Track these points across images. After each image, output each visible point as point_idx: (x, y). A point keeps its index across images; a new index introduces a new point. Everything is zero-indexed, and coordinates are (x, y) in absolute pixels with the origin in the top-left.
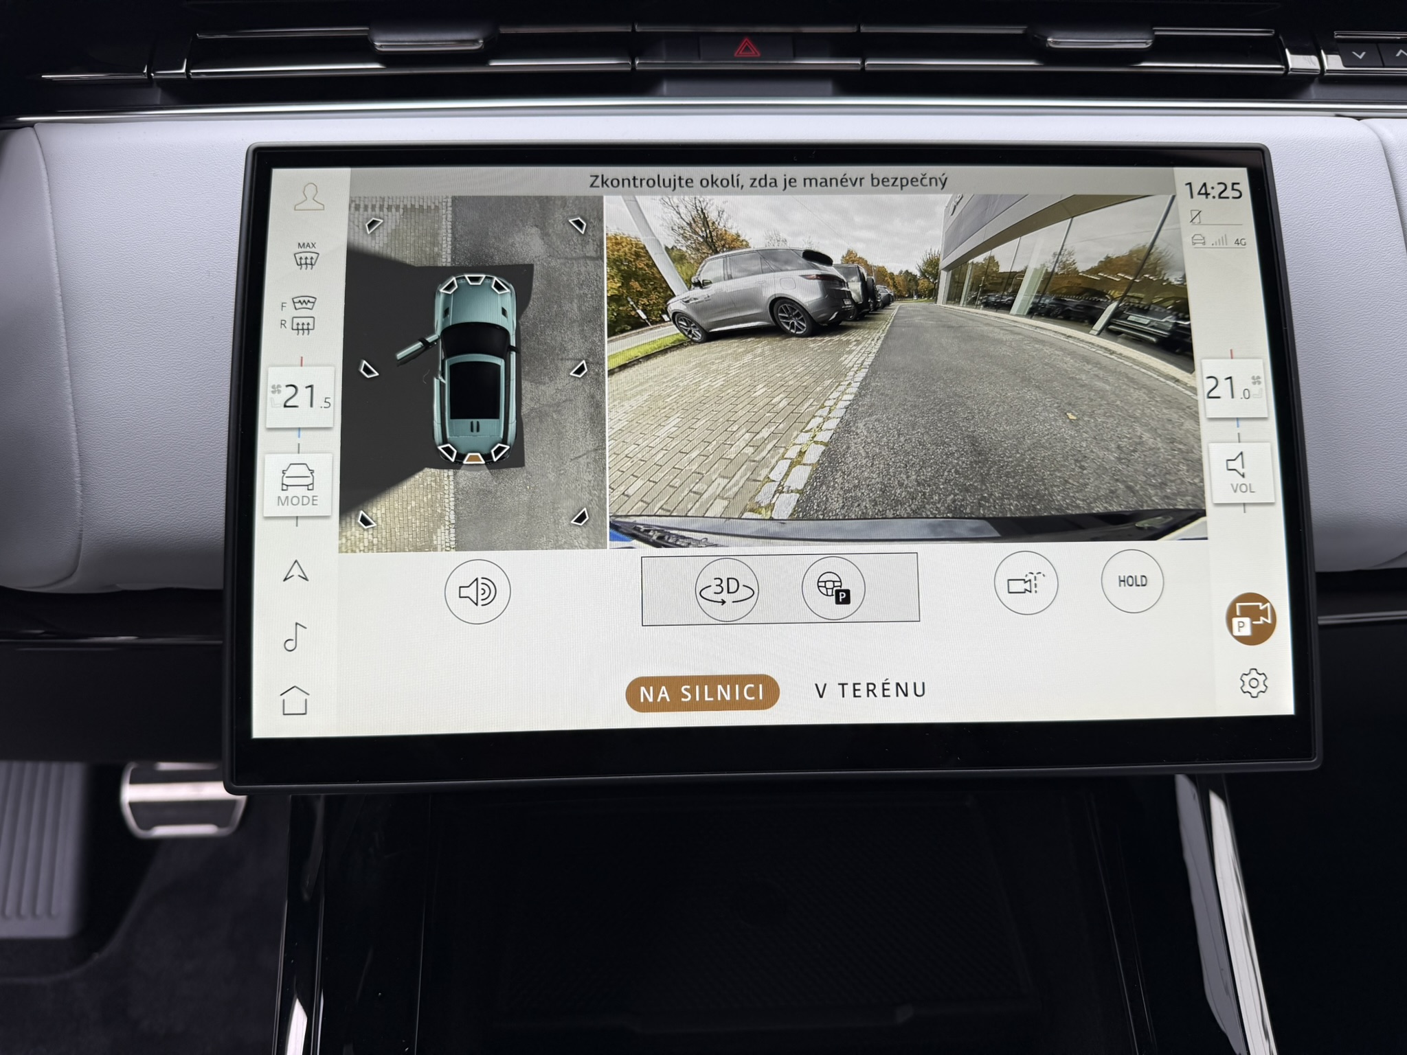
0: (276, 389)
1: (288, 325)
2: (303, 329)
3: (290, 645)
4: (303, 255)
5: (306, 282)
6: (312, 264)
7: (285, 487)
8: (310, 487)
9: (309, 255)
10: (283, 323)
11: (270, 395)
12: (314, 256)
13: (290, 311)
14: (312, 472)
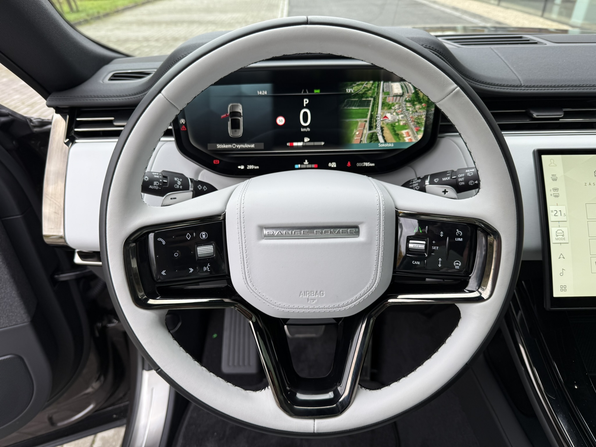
0: (552, 211)
1: (553, 195)
2: (557, 196)
3: (561, 274)
4: (553, 178)
5: (555, 185)
6: (556, 180)
7: (557, 236)
8: (563, 235)
9: (555, 178)
10: (551, 195)
11: (551, 213)
12: (556, 178)
13: (552, 192)
14: (563, 232)
